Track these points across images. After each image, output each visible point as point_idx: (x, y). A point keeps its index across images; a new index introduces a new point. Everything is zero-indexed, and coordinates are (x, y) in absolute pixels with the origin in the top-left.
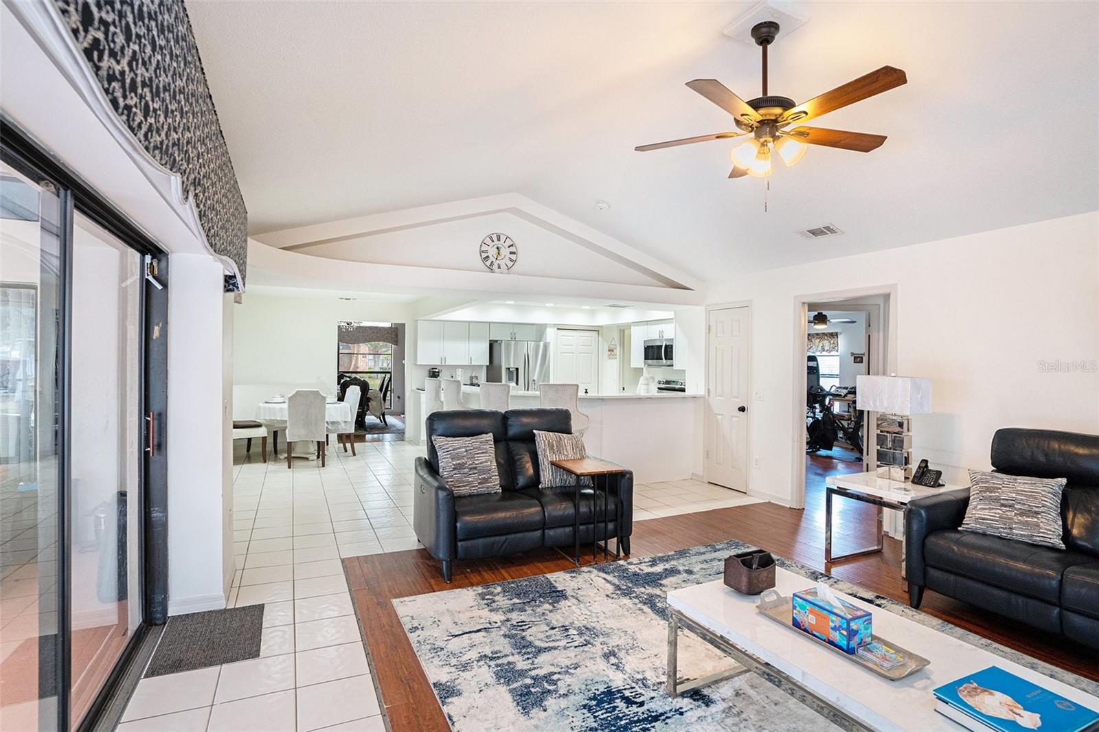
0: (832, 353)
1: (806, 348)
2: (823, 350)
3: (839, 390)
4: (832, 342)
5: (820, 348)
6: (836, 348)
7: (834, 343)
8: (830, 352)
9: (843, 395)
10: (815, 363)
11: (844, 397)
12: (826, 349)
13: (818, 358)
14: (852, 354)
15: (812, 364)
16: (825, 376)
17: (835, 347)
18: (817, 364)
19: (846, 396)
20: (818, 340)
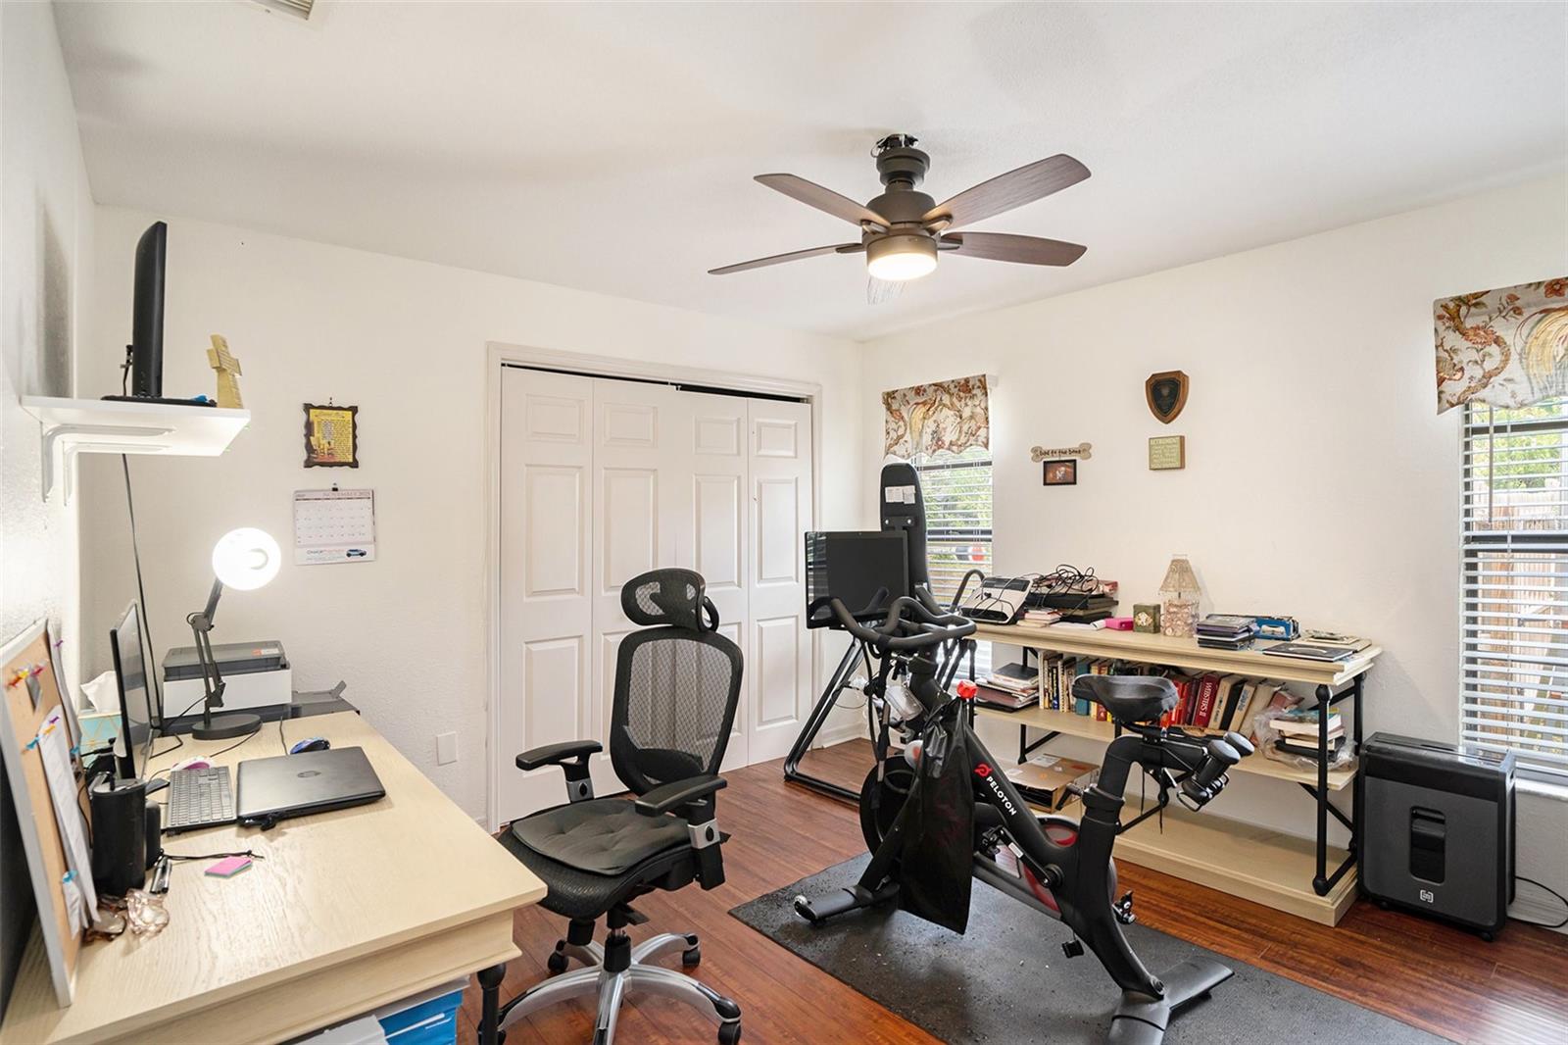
0: (967, 456)
1: (882, 442)
2: (938, 442)
3: (995, 592)
4: (967, 413)
5: (927, 439)
6: (982, 432)
7: (972, 417)
8: (962, 446)
9: (1010, 615)
10: (911, 489)
11: (1013, 622)
12: (947, 439)
13: (923, 478)
14: (1038, 452)
15: (898, 494)
16: (944, 536)
17: (976, 430)
18: (918, 495)
19: (1019, 616)
20: (922, 410)
